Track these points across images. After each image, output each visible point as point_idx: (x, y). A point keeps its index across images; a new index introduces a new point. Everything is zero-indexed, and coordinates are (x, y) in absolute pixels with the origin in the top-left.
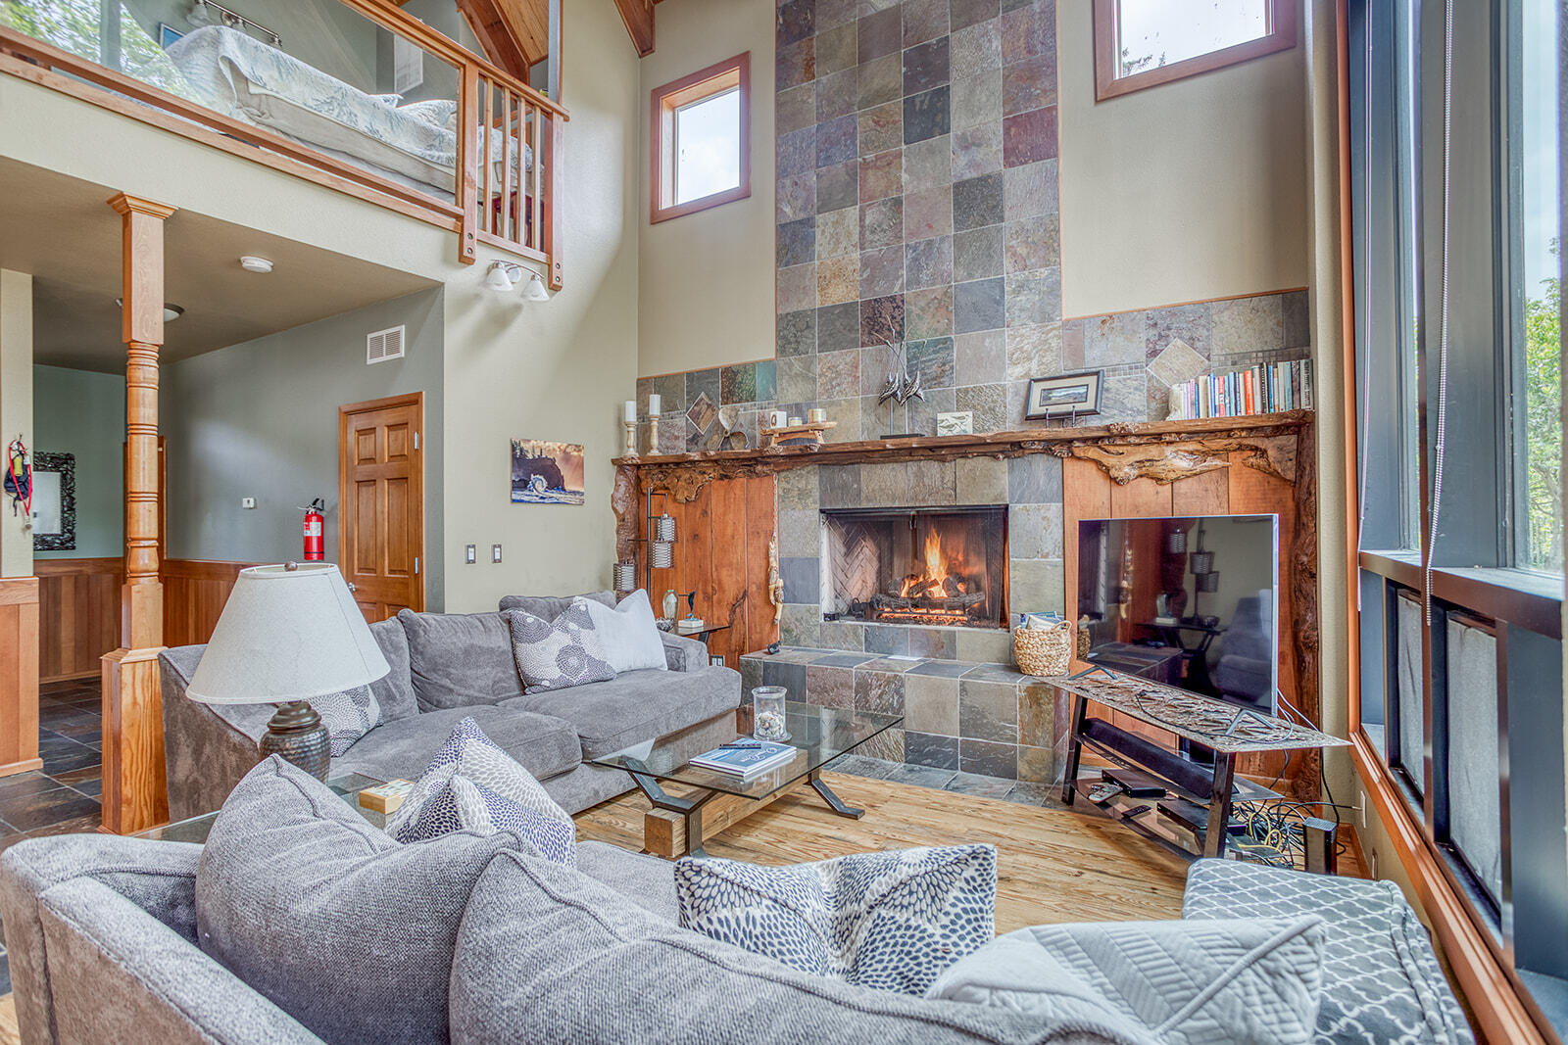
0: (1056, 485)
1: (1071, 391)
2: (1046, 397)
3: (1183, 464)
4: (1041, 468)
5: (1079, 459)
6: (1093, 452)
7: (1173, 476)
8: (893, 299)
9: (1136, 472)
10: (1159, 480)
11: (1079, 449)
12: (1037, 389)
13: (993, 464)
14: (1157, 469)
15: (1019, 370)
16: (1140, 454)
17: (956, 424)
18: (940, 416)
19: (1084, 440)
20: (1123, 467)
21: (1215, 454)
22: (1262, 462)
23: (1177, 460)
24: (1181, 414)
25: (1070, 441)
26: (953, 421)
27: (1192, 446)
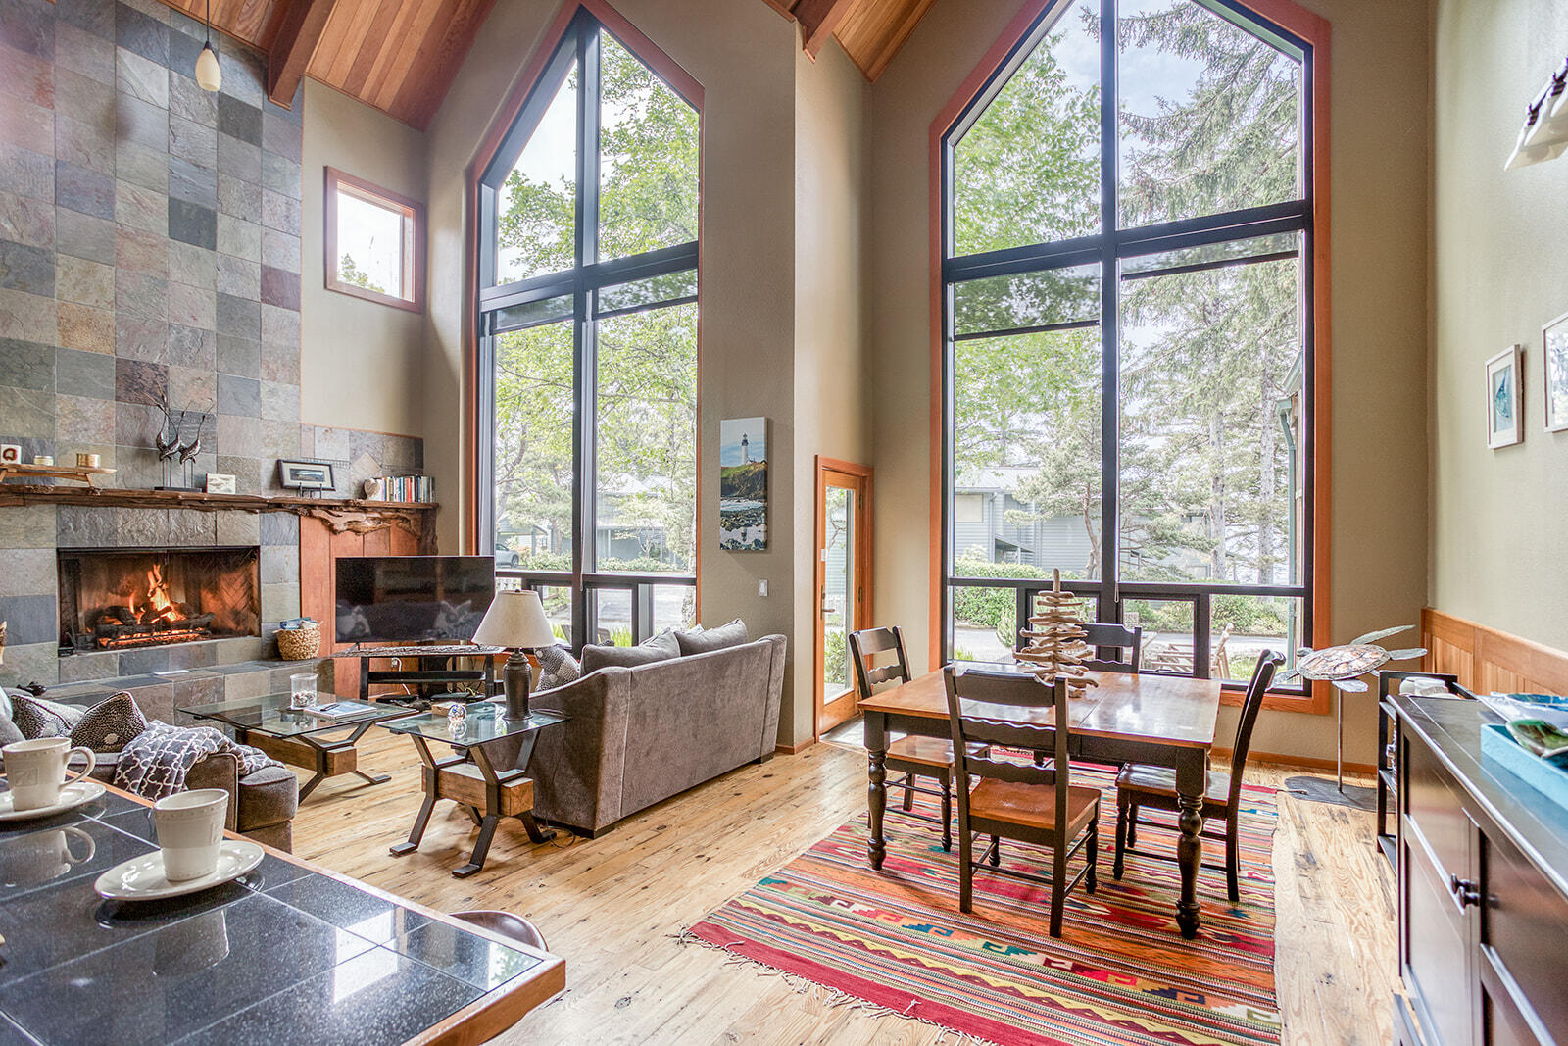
0: (294, 533)
1: (313, 473)
2: (294, 474)
3: (370, 524)
4: (285, 522)
5: (315, 517)
6: (324, 514)
7: (366, 531)
8: (155, 367)
9: (345, 528)
10: (357, 533)
11: (317, 512)
12: (286, 468)
13: (249, 516)
14: (359, 527)
15: (270, 451)
16: (351, 516)
17: (223, 485)
18: (209, 476)
19: (320, 506)
20: (339, 523)
21: (385, 519)
22: (407, 526)
23: (366, 522)
24: (377, 497)
25: (313, 506)
26: (219, 481)
27: (377, 515)
